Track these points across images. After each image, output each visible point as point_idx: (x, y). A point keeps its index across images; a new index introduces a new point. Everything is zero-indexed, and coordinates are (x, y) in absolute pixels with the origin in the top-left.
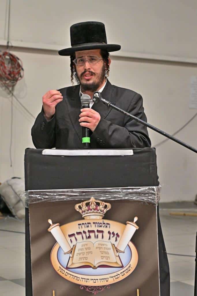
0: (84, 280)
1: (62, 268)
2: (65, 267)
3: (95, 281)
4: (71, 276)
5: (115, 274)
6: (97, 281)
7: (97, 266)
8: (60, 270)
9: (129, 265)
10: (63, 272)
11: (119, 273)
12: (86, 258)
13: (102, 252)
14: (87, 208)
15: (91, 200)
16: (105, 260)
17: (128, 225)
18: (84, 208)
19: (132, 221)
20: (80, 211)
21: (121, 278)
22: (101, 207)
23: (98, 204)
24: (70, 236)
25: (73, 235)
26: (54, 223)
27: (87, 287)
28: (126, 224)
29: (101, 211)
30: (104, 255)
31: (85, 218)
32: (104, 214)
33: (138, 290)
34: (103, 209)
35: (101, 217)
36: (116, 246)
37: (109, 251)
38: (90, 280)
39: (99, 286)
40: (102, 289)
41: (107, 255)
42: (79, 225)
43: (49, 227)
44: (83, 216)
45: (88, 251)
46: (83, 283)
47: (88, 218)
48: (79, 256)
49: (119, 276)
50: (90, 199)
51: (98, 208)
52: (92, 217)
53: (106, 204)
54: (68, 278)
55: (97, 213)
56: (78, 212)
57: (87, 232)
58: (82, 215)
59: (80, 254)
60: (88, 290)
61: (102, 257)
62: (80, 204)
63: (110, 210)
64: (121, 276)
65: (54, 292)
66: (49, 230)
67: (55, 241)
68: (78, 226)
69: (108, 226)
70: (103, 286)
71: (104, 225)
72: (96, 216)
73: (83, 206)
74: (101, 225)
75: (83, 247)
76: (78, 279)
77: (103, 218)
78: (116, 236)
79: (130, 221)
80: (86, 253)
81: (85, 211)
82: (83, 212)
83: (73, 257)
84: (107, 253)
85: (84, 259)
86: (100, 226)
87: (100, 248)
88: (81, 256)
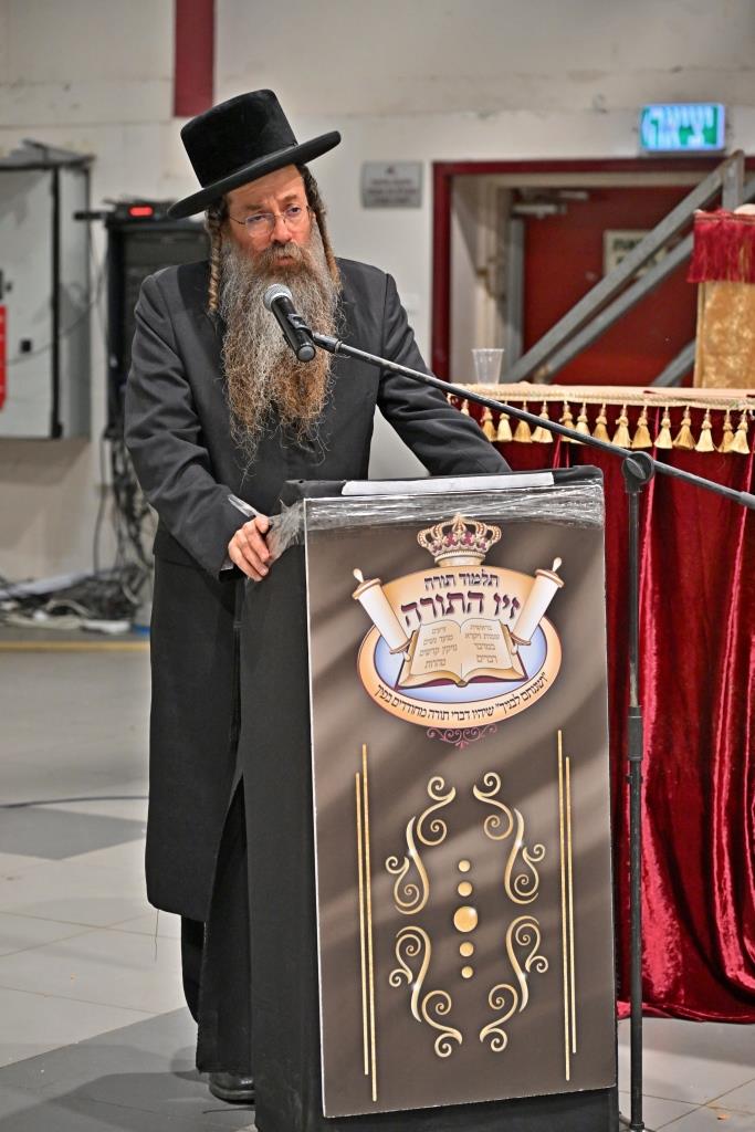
0: (436, 714)
1: (386, 688)
2: (393, 685)
3: (461, 716)
4: (407, 707)
5: (509, 697)
6: (466, 715)
7: (466, 680)
8: (380, 694)
9: (539, 675)
10: (388, 698)
11: (517, 693)
12: (442, 662)
13: (479, 646)
14: (445, 540)
15: (454, 521)
16: (485, 664)
17: (539, 577)
18: (440, 539)
19: (550, 568)
20: (430, 548)
21: (523, 705)
22: (478, 537)
23: (471, 529)
24: (405, 608)
25: (413, 605)
26: (367, 578)
27: (443, 730)
28: (535, 577)
29: (478, 545)
30: (485, 652)
31: (441, 563)
32: (486, 554)
33: (560, 732)
34: (482, 541)
35: (479, 561)
36: (511, 630)
37: (495, 642)
38: (450, 714)
39: (470, 729)
40: (477, 735)
41: (490, 653)
42: (426, 580)
43: (356, 589)
44: (436, 559)
45: (447, 643)
46: (434, 722)
47: (448, 563)
48: (426, 658)
49: (517, 700)
50: (451, 517)
51: (472, 538)
52: (458, 561)
53: (490, 528)
54: (399, 711)
55: (468, 550)
56: (426, 550)
57: (444, 596)
58: (434, 557)
59: (427, 652)
60: (445, 739)
61: (480, 658)
62: (430, 531)
63: (499, 542)
64: (522, 700)
65: (364, 747)
66: (355, 595)
67: (370, 624)
68: (424, 584)
69: (494, 581)
70: (481, 728)
71: (483, 580)
72: (468, 559)
73: (436, 535)
74: (477, 580)
75: (437, 636)
76: (423, 713)
77: (482, 564)
78: (511, 605)
79: (544, 569)
80: (441, 650)
81: (440, 548)
82: (436, 548)
83: (411, 660)
84: (490, 647)
85: (436, 665)
86: (477, 583)
87: (475, 636)
88: (431, 657)
